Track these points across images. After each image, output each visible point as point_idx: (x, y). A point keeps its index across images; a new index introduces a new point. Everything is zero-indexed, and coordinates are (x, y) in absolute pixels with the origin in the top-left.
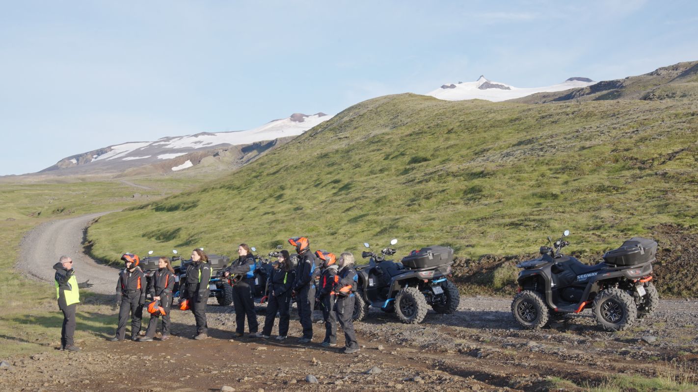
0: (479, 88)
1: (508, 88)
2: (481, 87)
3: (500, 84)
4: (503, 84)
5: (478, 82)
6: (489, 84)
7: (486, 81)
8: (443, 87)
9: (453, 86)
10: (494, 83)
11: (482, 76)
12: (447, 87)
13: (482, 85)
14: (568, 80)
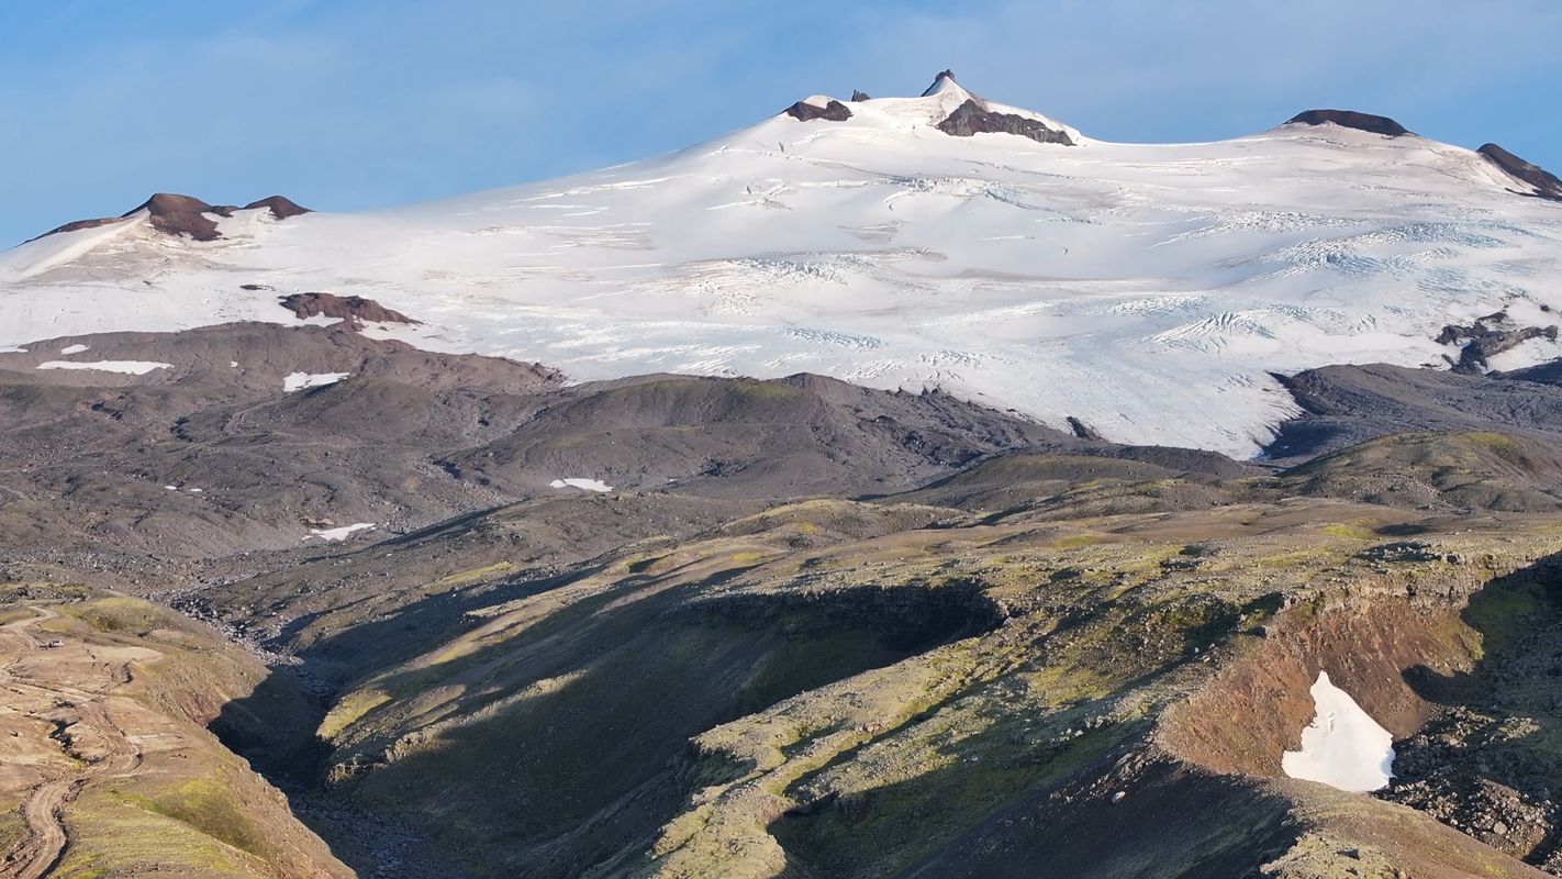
0: (942, 126)
1: (1061, 138)
2: (951, 125)
3: (1026, 115)
4: (1039, 118)
5: (932, 100)
6: (981, 109)
7: (968, 97)
8: (799, 111)
9: (837, 112)
10: (1004, 110)
11: (948, 73)
12: (816, 113)
13: (955, 116)
14: (1296, 119)
